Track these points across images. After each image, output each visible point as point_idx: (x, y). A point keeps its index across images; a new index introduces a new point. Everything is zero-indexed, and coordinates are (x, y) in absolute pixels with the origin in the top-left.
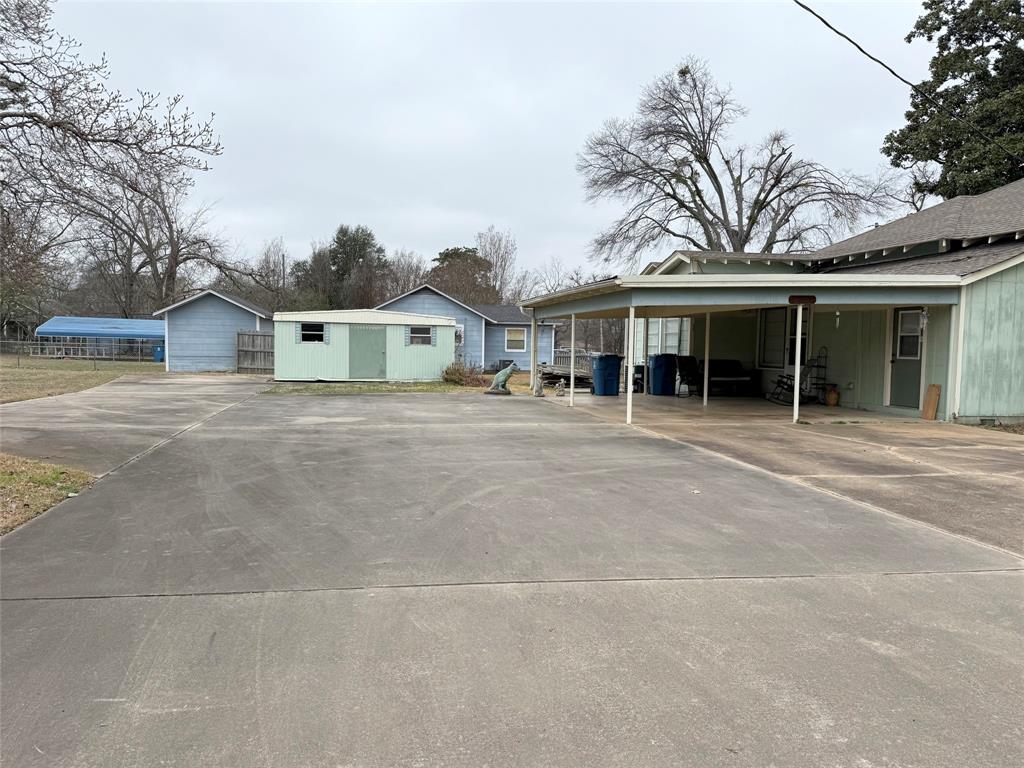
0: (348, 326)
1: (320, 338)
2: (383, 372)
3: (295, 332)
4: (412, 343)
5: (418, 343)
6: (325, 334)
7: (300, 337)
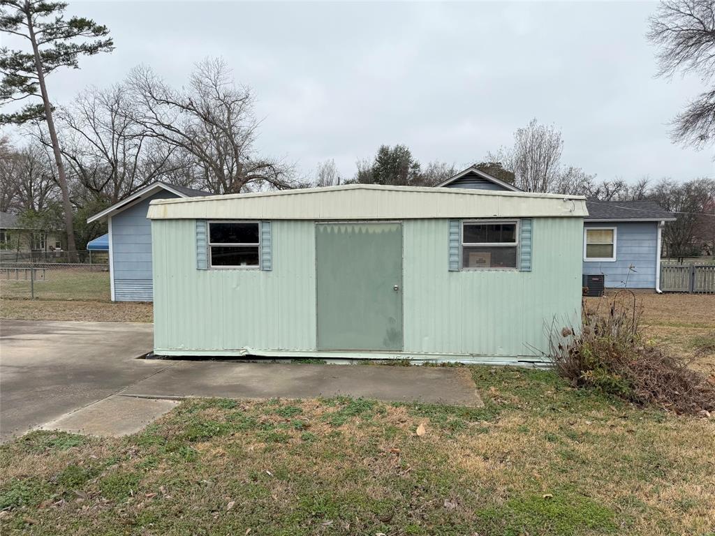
0: (312, 226)
1: (251, 257)
2: (395, 337)
3: (197, 244)
4: (466, 263)
5: (481, 263)
6: (263, 246)
7: (206, 255)
